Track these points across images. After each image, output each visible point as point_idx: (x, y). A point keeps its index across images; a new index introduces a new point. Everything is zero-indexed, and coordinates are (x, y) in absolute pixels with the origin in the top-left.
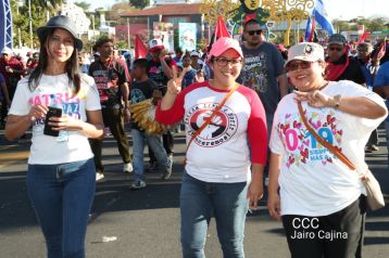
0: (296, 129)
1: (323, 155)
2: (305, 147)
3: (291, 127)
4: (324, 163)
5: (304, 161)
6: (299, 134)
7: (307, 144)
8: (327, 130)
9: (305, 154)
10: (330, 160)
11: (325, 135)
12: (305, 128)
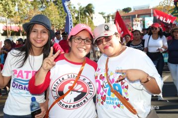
0: (101, 81)
1: (115, 102)
2: (105, 94)
3: (98, 79)
4: (115, 107)
5: (102, 103)
6: (102, 84)
7: (106, 91)
8: (118, 86)
9: (104, 98)
10: (119, 106)
11: (117, 88)
12: (106, 81)
